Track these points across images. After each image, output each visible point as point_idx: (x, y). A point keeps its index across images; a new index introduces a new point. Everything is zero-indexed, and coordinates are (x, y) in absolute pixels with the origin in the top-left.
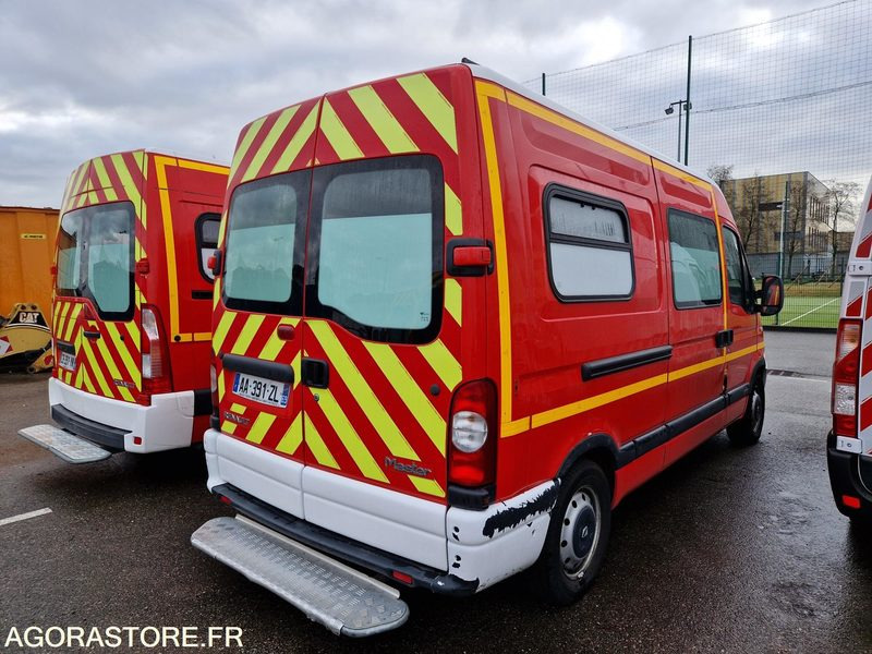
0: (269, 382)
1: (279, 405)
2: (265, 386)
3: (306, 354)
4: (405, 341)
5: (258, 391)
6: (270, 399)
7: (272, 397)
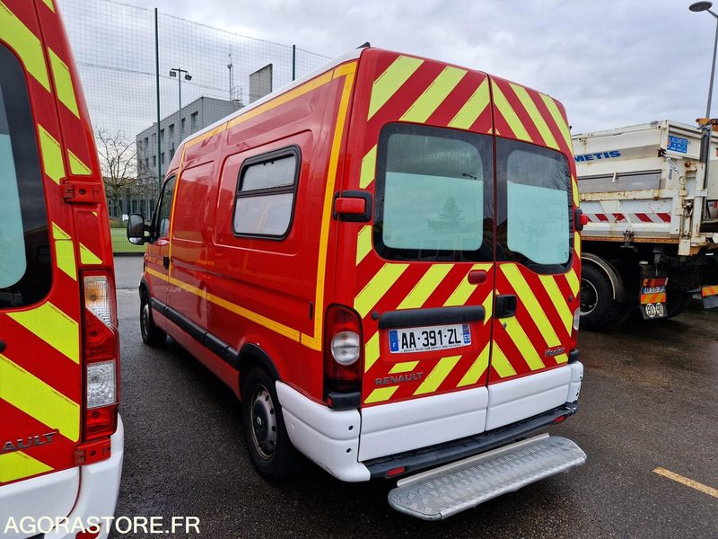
0: (444, 329)
1: (463, 344)
2: (440, 333)
3: (497, 293)
4: (557, 271)
5: (432, 341)
6: (450, 343)
7: (453, 340)
